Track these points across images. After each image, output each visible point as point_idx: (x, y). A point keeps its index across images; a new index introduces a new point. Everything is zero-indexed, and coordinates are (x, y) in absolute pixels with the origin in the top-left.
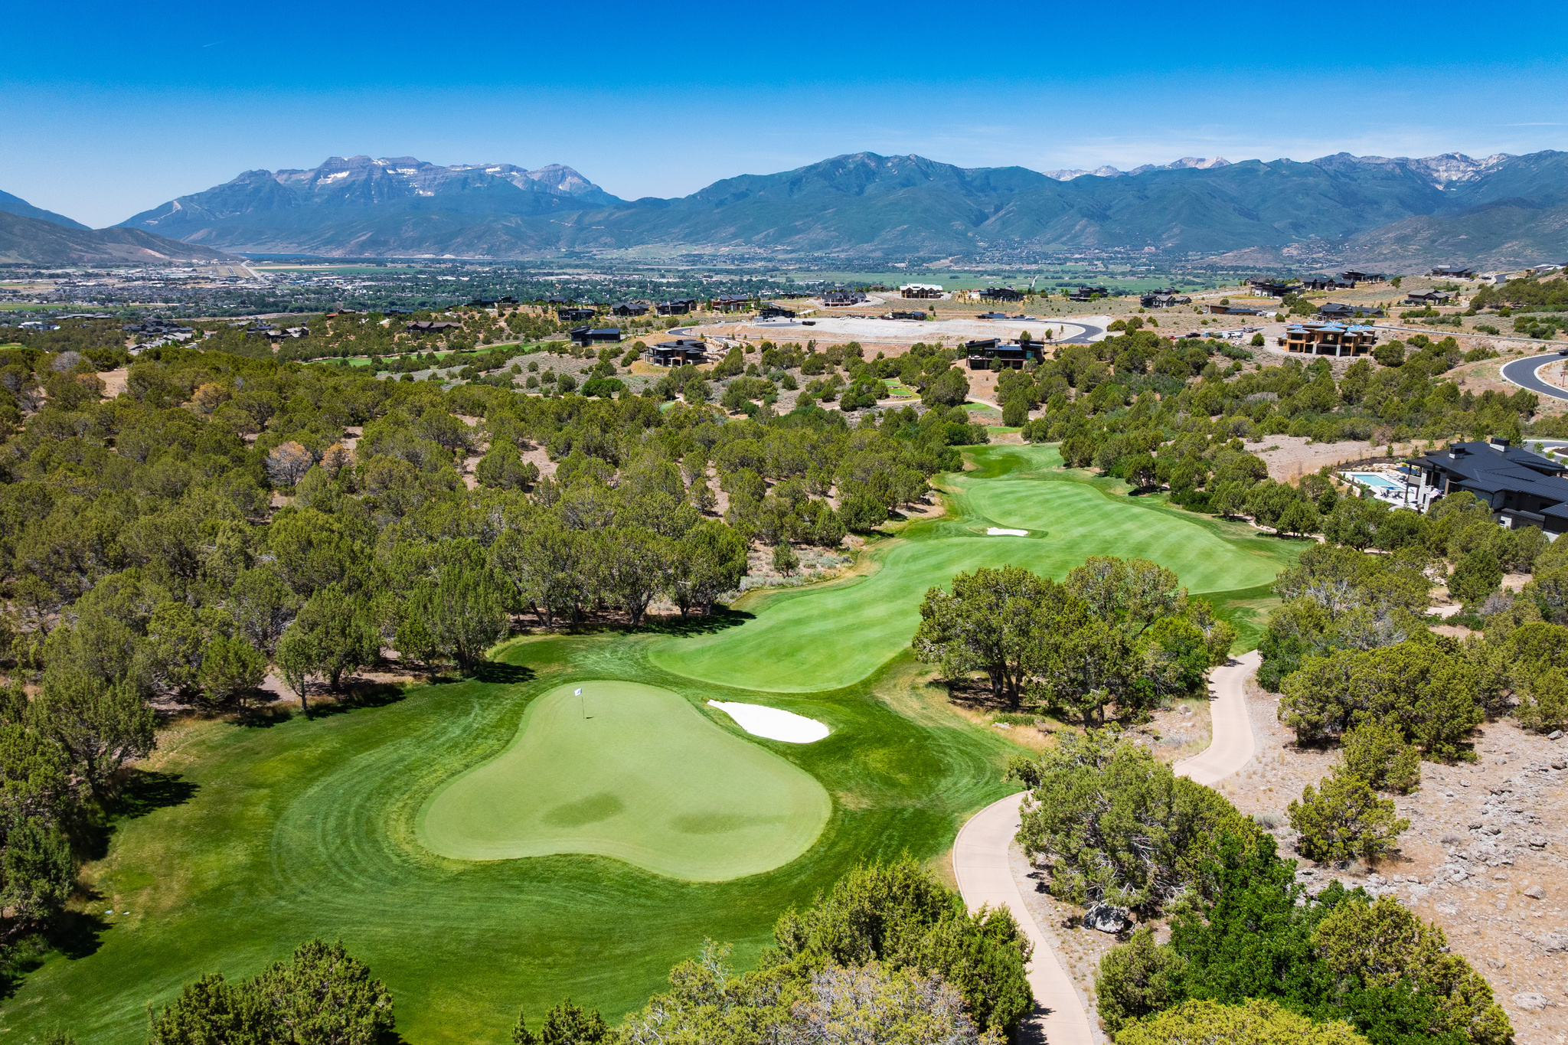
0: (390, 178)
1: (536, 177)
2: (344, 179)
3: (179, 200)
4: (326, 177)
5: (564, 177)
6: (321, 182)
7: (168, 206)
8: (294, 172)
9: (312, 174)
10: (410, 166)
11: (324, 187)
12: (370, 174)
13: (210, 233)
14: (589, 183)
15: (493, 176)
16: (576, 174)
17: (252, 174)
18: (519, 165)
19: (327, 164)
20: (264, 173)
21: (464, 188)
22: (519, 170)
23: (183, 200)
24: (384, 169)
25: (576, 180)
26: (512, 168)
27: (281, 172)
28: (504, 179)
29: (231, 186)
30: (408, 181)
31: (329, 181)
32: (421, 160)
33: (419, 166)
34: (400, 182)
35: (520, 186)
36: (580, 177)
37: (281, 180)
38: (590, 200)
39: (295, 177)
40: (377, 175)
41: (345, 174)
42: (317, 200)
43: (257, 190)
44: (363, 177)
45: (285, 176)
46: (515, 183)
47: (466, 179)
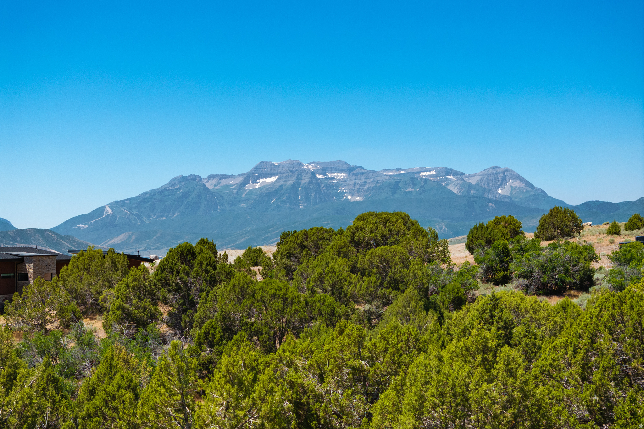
0: (318, 183)
1: (473, 181)
2: (273, 184)
3: (111, 205)
4: (254, 182)
5: (504, 180)
6: (249, 187)
7: (102, 209)
8: (224, 177)
9: (241, 179)
10: (341, 171)
11: (251, 192)
12: (298, 179)
13: (130, 237)
14: (532, 186)
15: (426, 180)
16: (518, 177)
17: (183, 179)
18: (455, 168)
19: (256, 169)
20: (194, 178)
21: (394, 193)
22: (455, 173)
23: (115, 205)
24: (313, 174)
25: (517, 184)
26: (449, 172)
27: (211, 177)
28: (439, 183)
29: (161, 191)
30: (337, 186)
31: (257, 186)
32: (352, 164)
33: (350, 170)
34: (329, 187)
35: (455, 190)
36: (523, 180)
37: (209, 185)
38: (533, 206)
39: (224, 182)
40: (305, 180)
41: (273, 179)
42: (243, 205)
43: (185, 195)
44: (291, 181)
45: (214, 181)
46: (451, 187)
47: (397, 183)
